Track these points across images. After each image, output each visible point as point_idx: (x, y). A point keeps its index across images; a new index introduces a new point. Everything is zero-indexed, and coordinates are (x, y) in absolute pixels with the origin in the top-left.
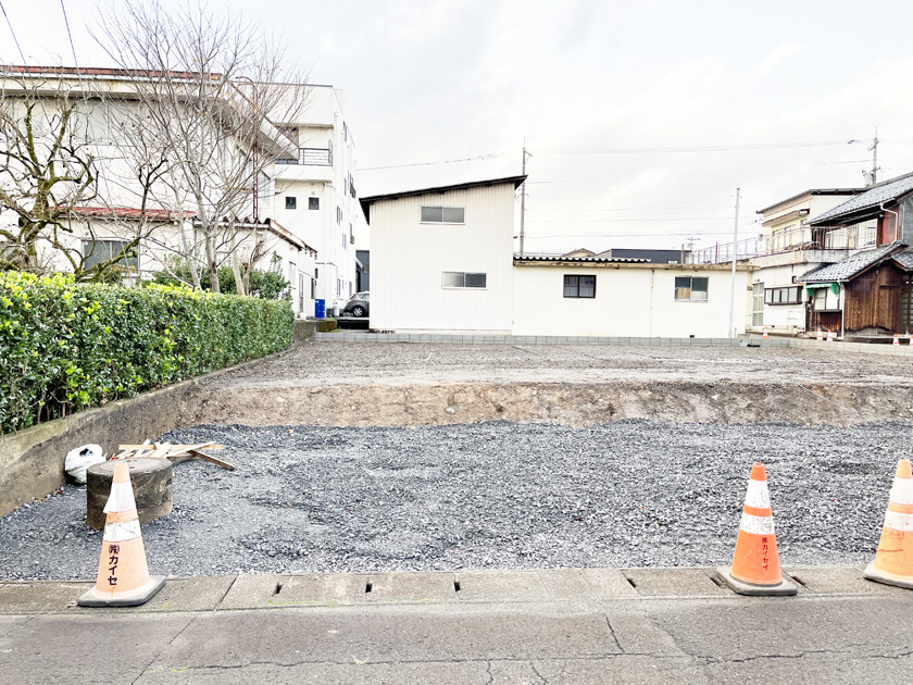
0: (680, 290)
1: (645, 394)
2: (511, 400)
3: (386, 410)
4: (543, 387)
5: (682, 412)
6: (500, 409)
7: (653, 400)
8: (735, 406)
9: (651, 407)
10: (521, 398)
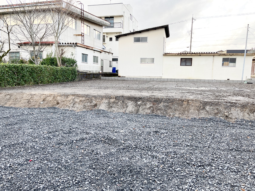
0: (225, 63)
1: (112, 100)
2: (64, 100)
3: (22, 101)
4: (78, 96)
5: (121, 108)
6: (58, 103)
7: (114, 103)
8: (145, 107)
9: (111, 105)
10: (68, 99)
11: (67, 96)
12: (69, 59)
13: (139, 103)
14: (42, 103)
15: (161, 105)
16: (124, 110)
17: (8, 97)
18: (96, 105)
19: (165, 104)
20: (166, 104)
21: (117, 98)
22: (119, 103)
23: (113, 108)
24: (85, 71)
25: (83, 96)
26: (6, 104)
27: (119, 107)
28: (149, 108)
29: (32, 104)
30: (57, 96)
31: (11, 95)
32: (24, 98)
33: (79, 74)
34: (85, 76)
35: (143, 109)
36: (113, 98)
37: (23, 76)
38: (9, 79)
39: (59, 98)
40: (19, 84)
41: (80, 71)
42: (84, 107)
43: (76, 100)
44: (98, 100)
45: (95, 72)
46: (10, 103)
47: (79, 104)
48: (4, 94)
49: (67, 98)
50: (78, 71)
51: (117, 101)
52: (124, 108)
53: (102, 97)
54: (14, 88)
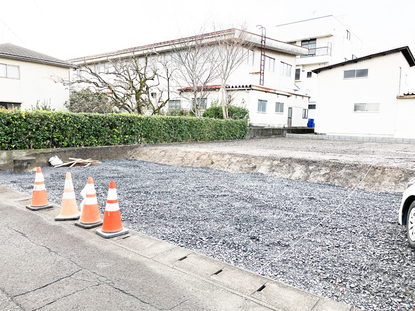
1: (276, 163)
2: (219, 159)
3: (176, 159)
4: (235, 155)
5: (286, 173)
6: (212, 163)
7: (277, 165)
8: (318, 173)
9: (273, 169)
10: (223, 159)
11: (223, 155)
12: (239, 109)
13: (311, 168)
14: (195, 161)
15: (342, 172)
16: (289, 175)
17: (163, 153)
18: (255, 167)
19: (347, 171)
20: (350, 171)
21: (282, 160)
22: (284, 166)
23: (275, 173)
24: (261, 125)
25: (241, 156)
26: (160, 161)
27: (283, 172)
28: (324, 175)
29: (186, 163)
30: (213, 155)
31: (166, 151)
32: (178, 156)
33: (251, 129)
34: (260, 132)
35: (315, 176)
36: (278, 160)
37: (180, 131)
38: (166, 134)
39: (214, 157)
40: (176, 140)
41: (254, 125)
42: (241, 168)
43: (233, 160)
44: (258, 162)
45: (276, 126)
46: (165, 160)
47: (235, 165)
48: (159, 150)
49: (223, 157)
50: (250, 125)
51: (282, 164)
52: (290, 173)
53: (264, 158)
54: (169, 145)
